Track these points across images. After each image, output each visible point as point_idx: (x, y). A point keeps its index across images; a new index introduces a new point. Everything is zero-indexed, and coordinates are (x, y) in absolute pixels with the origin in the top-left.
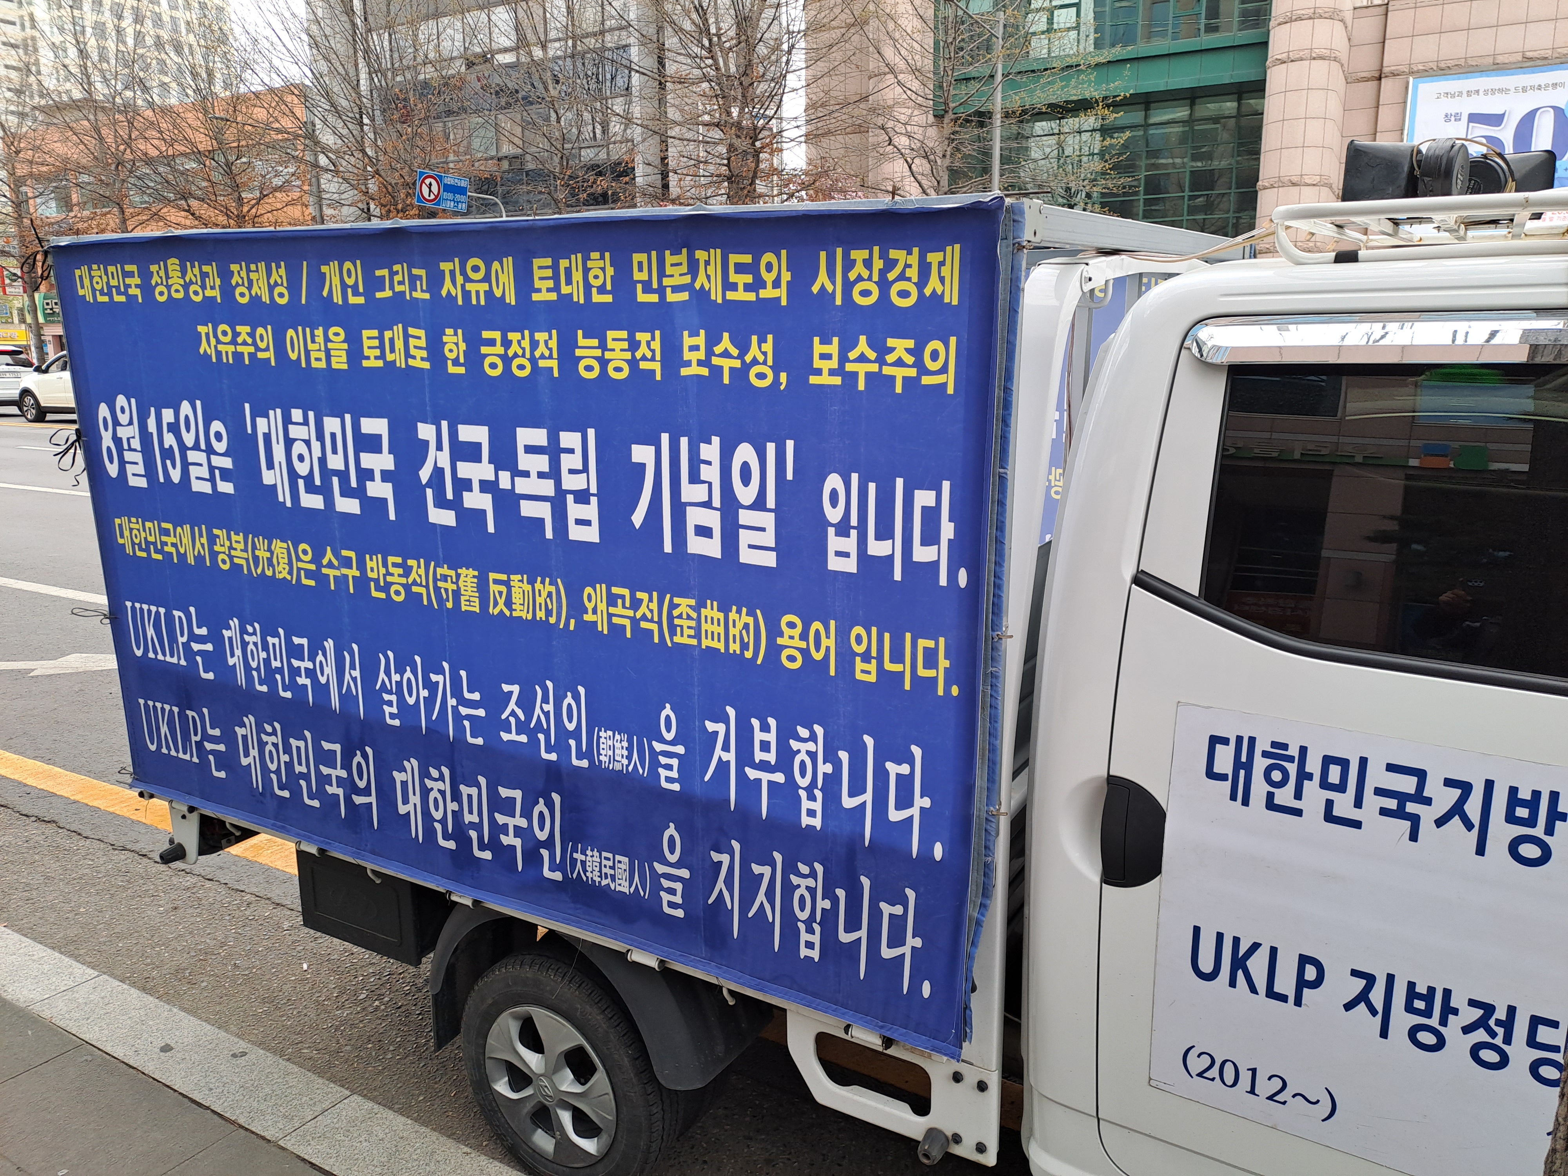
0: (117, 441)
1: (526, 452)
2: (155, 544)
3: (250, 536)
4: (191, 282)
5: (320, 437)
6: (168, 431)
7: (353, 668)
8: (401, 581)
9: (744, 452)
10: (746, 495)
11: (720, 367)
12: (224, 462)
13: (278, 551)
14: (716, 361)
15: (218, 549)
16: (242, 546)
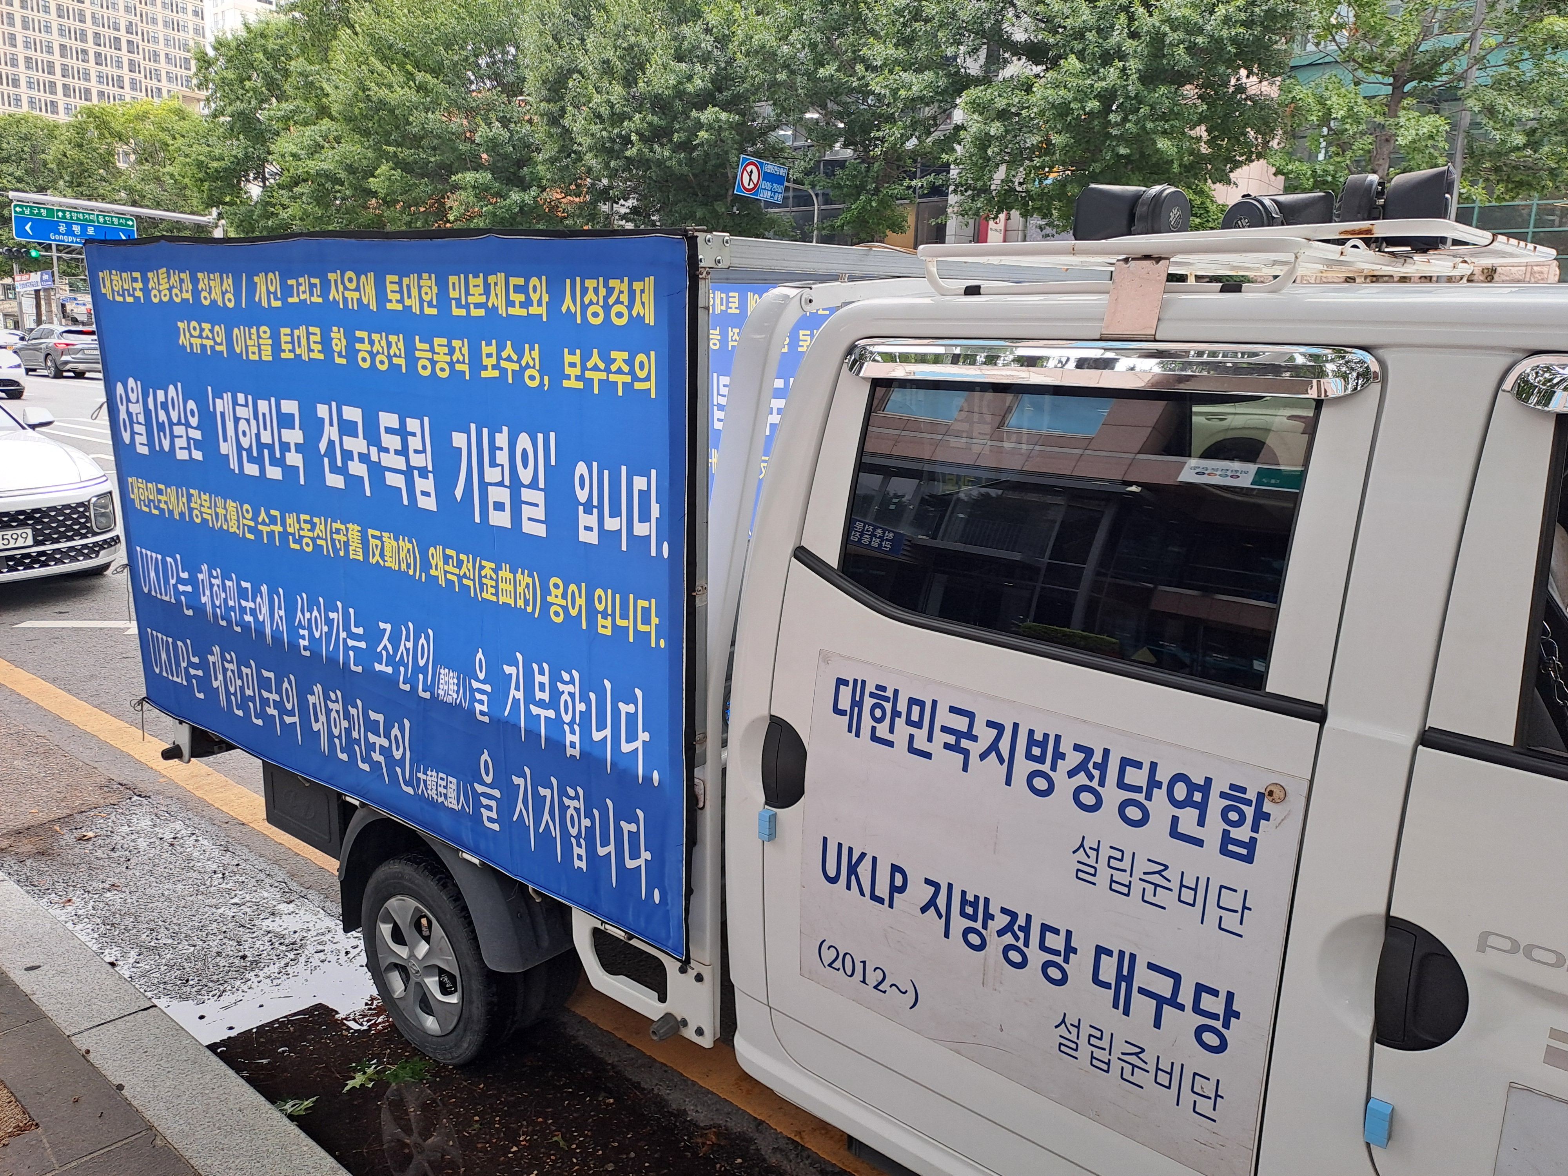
0: (129, 414)
1: (386, 433)
2: (153, 501)
3: (213, 495)
4: (173, 286)
5: (256, 416)
6: (162, 408)
7: (280, 609)
8: (309, 534)
9: (523, 440)
10: (526, 476)
11: (506, 369)
12: (196, 434)
13: (230, 509)
14: (503, 364)
15: (193, 506)
16: (208, 504)
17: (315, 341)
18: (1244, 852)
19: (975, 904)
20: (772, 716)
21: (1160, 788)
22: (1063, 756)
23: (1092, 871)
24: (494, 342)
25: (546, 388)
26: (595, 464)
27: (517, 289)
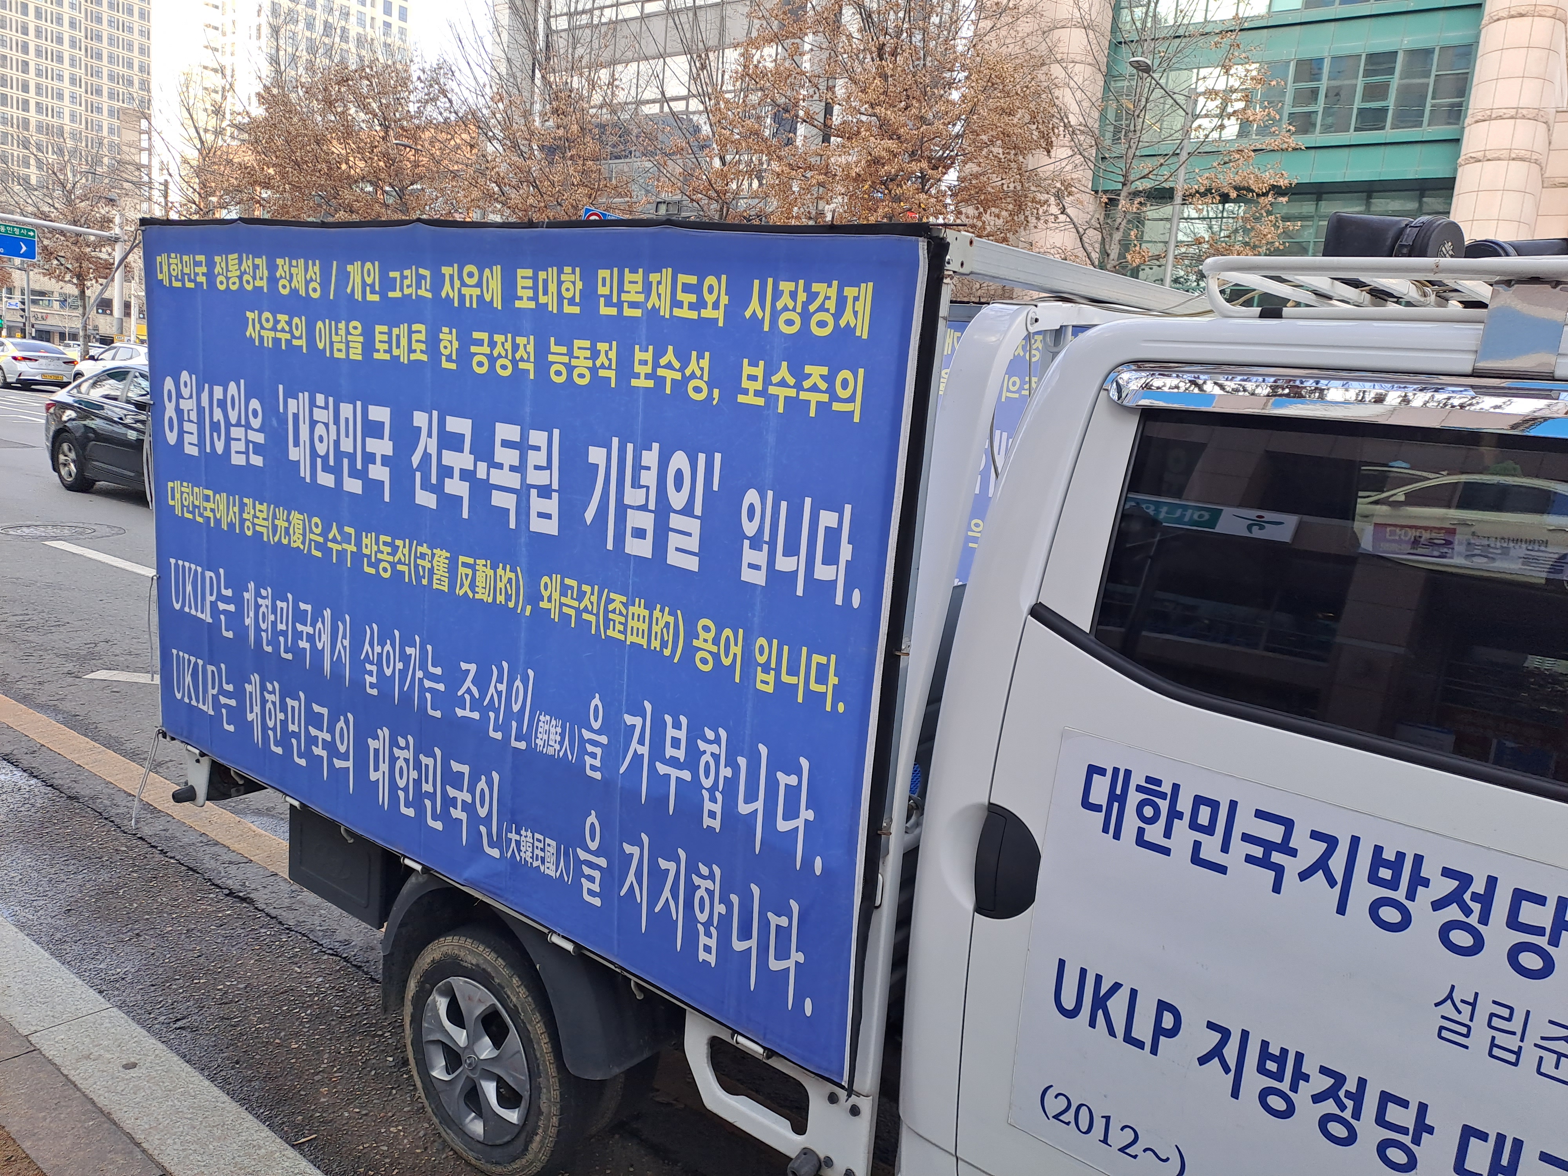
0: (178, 411)
1: (502, 446)
2: (199, 508)
3: (272, 506)
4: (245, 272)
5: (337, 422)
6: (218, 406)
7: (344, 637)
8: (390, 559)
9: (679, 460)
10: (677, 500)
11: (664, 378)
12: (259, 438)
13: (294, 521)
14: (661, 372)
15: (245, 516)
16: (265, 515)
17: (417, 341)
20: (990, 803)
22: (1424, 882)
23: (1464, 1030)
24: (651, 348)
25: (715, 402)
26: (770, 494)
27: (687, 288)
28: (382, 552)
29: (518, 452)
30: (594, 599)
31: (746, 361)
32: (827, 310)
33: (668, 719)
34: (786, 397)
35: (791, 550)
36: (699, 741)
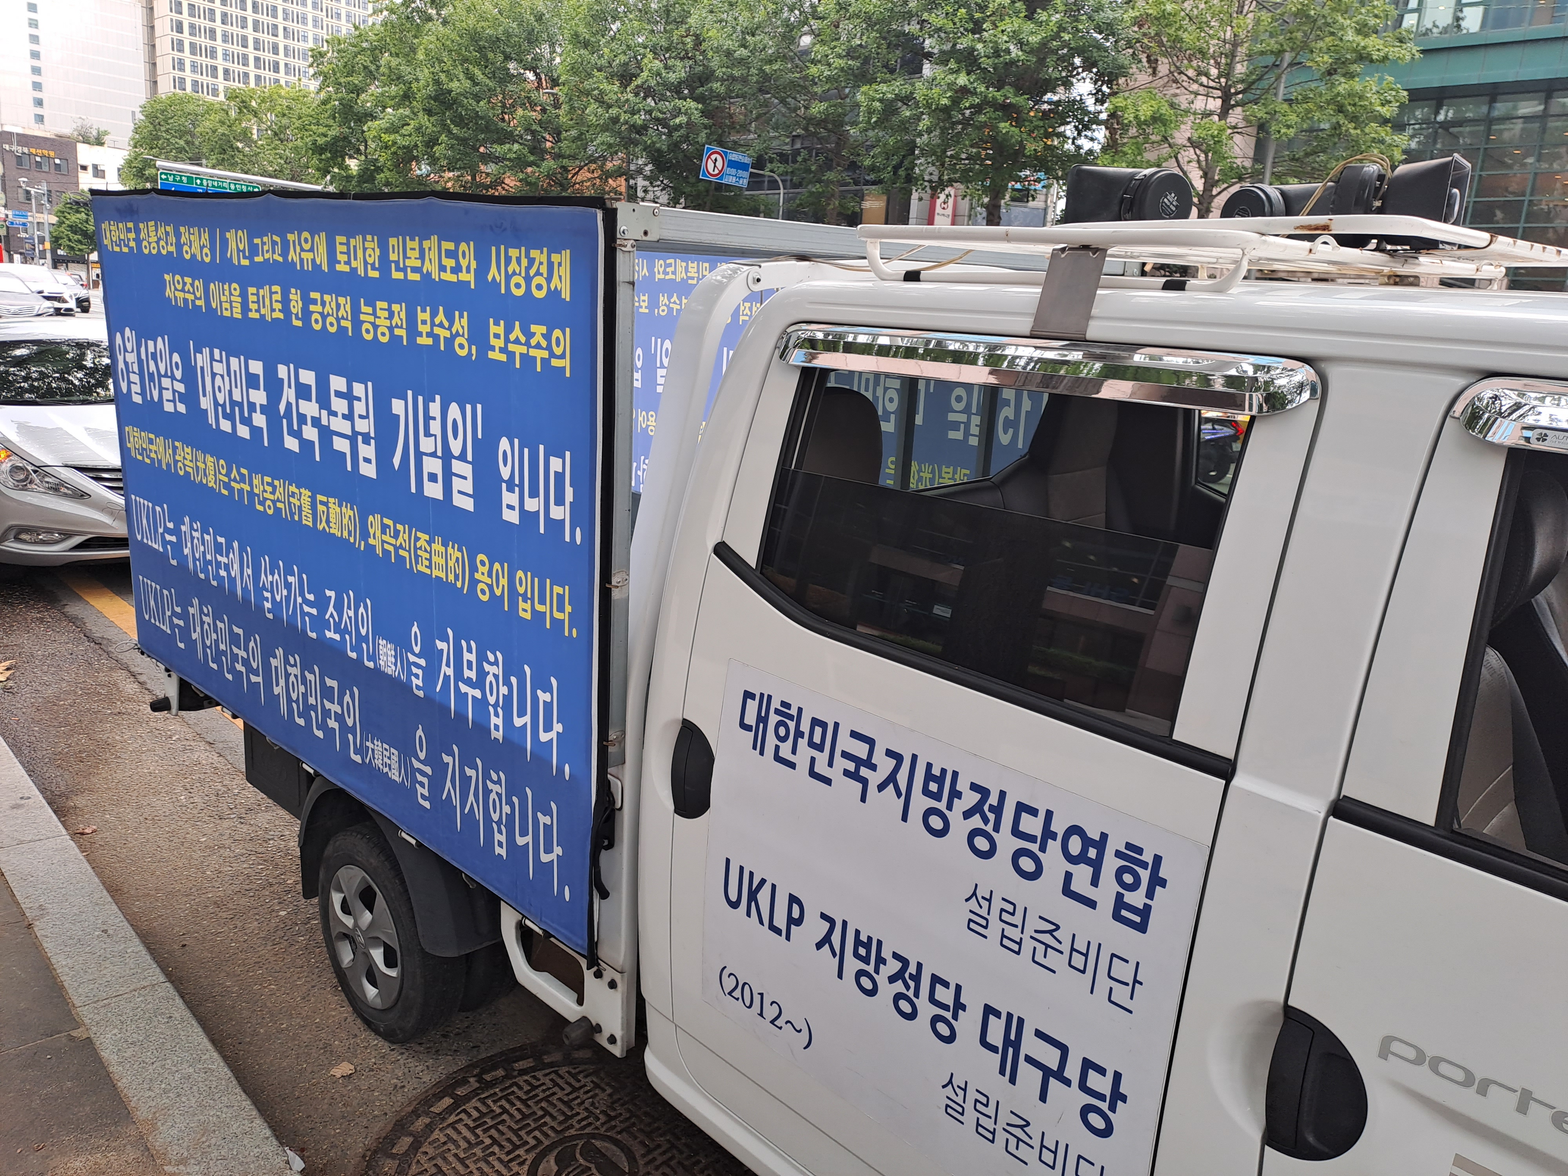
0: (126, 364)
1: (335, 396)
2: (146, 450)
3: (194, 449)
4: (160, 238)
5: (229, 373)
6: (152, 360)
7: (248, 567)
8: (271, 497)
9: (454, 411)
10: (456, 447)
11: (438, 336)
12: (180, 387)
13: (209, 464)
14: (437, 330)
15: (177, 458)
16: (189, 457)
17: (276, 301)
18: (1138, 919)
19: (868, 945)
20: (684, 719)
21: (1055, 840)
22: (959, 795)
23: (984, 923)
24: (428, 308)
25: (474, 358)
26: (516, 441)
27: (451, 254)
28: (266, 492)
29: (346, 402)
30: (406, 537)
31: (491, 320)
32: (542, 275)
33: (464, 643)
34: (521, 354)
35: (534, 494)
36: (485, 664)
